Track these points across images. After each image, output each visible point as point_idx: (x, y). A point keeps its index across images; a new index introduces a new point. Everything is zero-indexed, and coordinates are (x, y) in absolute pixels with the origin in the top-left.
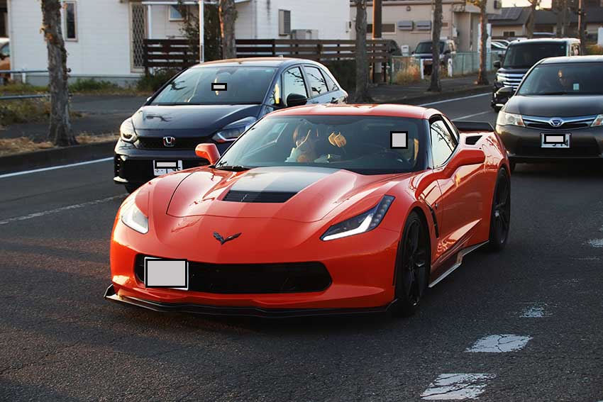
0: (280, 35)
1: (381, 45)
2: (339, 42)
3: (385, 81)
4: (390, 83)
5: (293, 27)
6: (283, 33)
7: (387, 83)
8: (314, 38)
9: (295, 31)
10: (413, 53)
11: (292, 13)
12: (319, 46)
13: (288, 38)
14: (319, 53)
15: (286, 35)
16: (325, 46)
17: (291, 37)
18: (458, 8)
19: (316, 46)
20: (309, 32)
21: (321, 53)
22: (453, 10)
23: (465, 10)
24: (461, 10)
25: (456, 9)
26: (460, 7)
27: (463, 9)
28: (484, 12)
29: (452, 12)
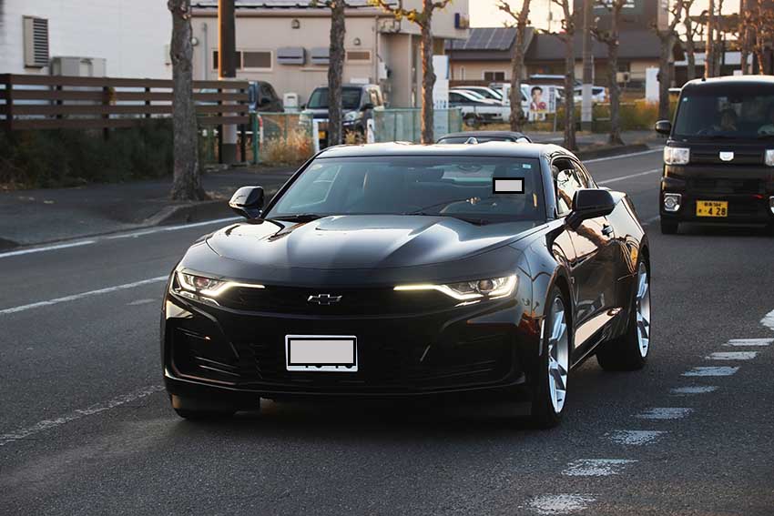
0: (27, 67)
1: (234, 91)
2: (148, 83)
3: (243, 159)
4: (255, 163)
5: (54, 52)
6: (32, 63)
7: (248, 163)
8: (97, 74)
9: (57, 60)
10: (303, 108)
11: (51, 25)
12: (105, 88)
13: (44, 72)
14: (106, 103)
15: (40, 67)
16: (117, 89)
17: (51, 71)
18: (388, 25)
19: (101, 89)
20: (88, 61)
21: (112, 103)
22: (379, 30)
23: (400, 29)
24: (393, 30)
25: (384, 27)
26: (392, 24)
27: (396, 28)
28: (428, 33)
29: (377, 33)
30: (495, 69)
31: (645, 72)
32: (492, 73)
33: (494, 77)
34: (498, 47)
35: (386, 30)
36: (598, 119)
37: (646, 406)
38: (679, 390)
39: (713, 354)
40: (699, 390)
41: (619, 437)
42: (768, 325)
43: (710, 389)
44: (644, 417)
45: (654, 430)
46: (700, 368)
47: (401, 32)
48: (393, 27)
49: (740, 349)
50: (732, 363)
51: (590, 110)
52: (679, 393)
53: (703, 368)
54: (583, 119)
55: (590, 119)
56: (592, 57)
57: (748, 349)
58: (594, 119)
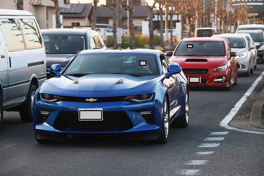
22: (32, 3)
23: (41, 4)
24: (38, 4)
25: (34, 2)
26: (37, 1)
27: (39, 3)
28: (57, 5)
29: (31, 5)
30: (76, 21)
31: (141, 23)
32: (74, 23)
33: (76, 25)
34: (77, 12)
35: (35, 4)
36: (124, 43)
37: (189, 160)
38: (199, 153)
39: (207, 138)
40: (207, 153)
41: (183, 172)
42: (223, 126)
43: (211, 152)
44: (190, 164)
45: (196, 169)
46: (204, 144)
47: (41, 5)
48: (38, 3)
49: (216, 136)
50: (217, 142)
51: (121, 39)
52: (200, 154)
53: (205, 144)
54: (118, 42)
55: (121, 43)
56: (121, 16)
57: (220, 136)
58: (122, 43)
